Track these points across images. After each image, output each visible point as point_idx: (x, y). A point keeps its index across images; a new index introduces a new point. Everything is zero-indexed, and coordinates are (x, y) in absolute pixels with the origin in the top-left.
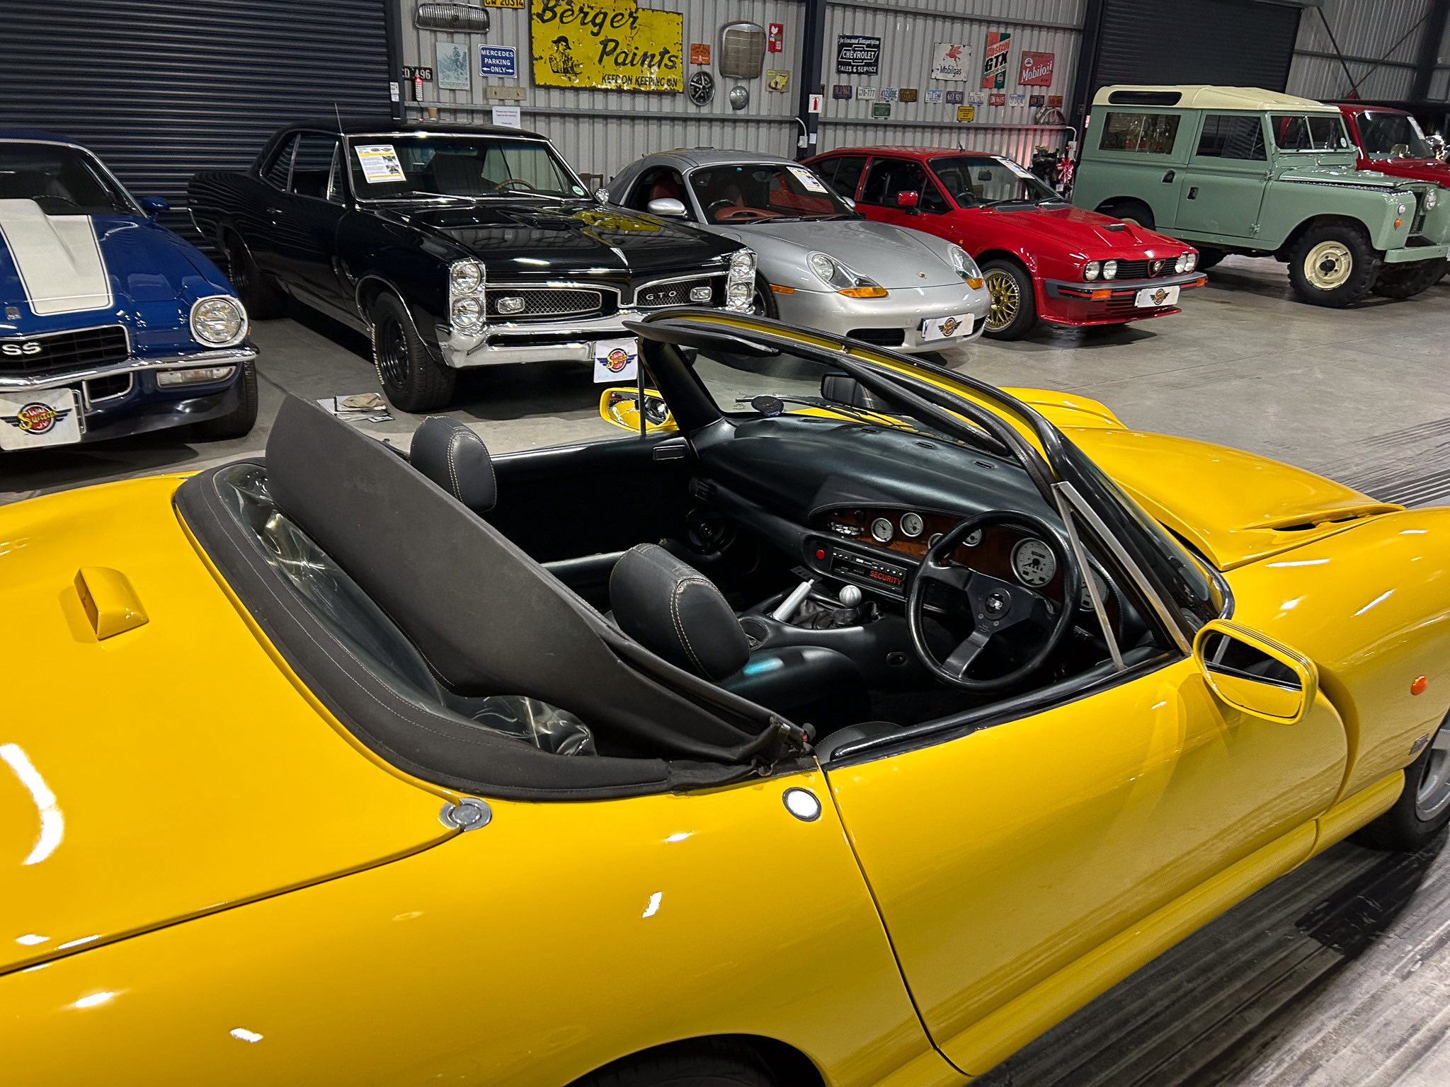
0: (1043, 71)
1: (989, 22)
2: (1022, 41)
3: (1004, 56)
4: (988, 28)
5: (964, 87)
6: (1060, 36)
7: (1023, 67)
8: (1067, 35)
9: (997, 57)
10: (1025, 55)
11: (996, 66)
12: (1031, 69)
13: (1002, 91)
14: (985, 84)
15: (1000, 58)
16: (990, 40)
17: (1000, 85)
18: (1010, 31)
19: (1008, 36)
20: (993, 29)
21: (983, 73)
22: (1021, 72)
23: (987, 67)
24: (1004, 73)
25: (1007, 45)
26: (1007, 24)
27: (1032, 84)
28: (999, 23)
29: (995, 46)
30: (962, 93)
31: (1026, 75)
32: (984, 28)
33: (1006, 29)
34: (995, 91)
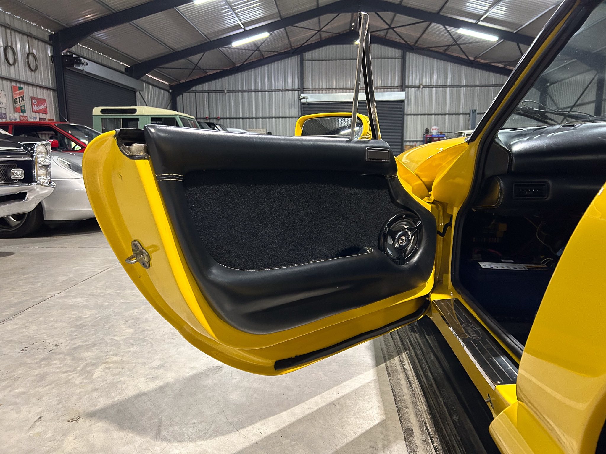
0: (42, 107)
1: (11, 80)
2: (29, 92)
3: (22, 97)
4: (11, 83)
5: (6, 111)
6: (45, 91)
7: (32, 104)
8: (49, 91)
9: (19, 98)
10: (32, 98)
11: (20, 102)
12: (37, 106)
13: (25, 115)
14: (16, 110)
15: (21, 99)
16: (13, 89)
17: (24, 111)
18: (22, 86)
19: (22, 88)
20: (14, 84)
21: (14, 105)
22: (32, 107)
23: (15, 102)
24: (24, 106)
25: (22, 93)
26: (20, 82)
27: (39, 112)
28: (16, 81)
29: (17, 92)
30: (5, 114)
31: (35, 107)
32: (9, 83)
33: (20, 85)
34: (22, 114)
